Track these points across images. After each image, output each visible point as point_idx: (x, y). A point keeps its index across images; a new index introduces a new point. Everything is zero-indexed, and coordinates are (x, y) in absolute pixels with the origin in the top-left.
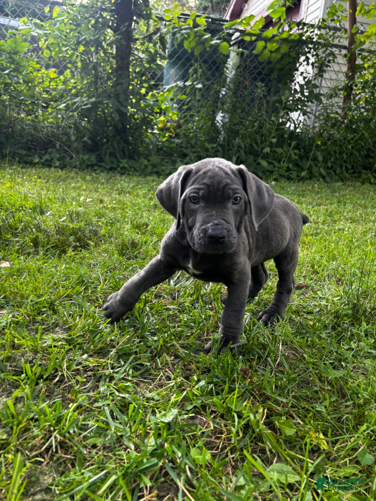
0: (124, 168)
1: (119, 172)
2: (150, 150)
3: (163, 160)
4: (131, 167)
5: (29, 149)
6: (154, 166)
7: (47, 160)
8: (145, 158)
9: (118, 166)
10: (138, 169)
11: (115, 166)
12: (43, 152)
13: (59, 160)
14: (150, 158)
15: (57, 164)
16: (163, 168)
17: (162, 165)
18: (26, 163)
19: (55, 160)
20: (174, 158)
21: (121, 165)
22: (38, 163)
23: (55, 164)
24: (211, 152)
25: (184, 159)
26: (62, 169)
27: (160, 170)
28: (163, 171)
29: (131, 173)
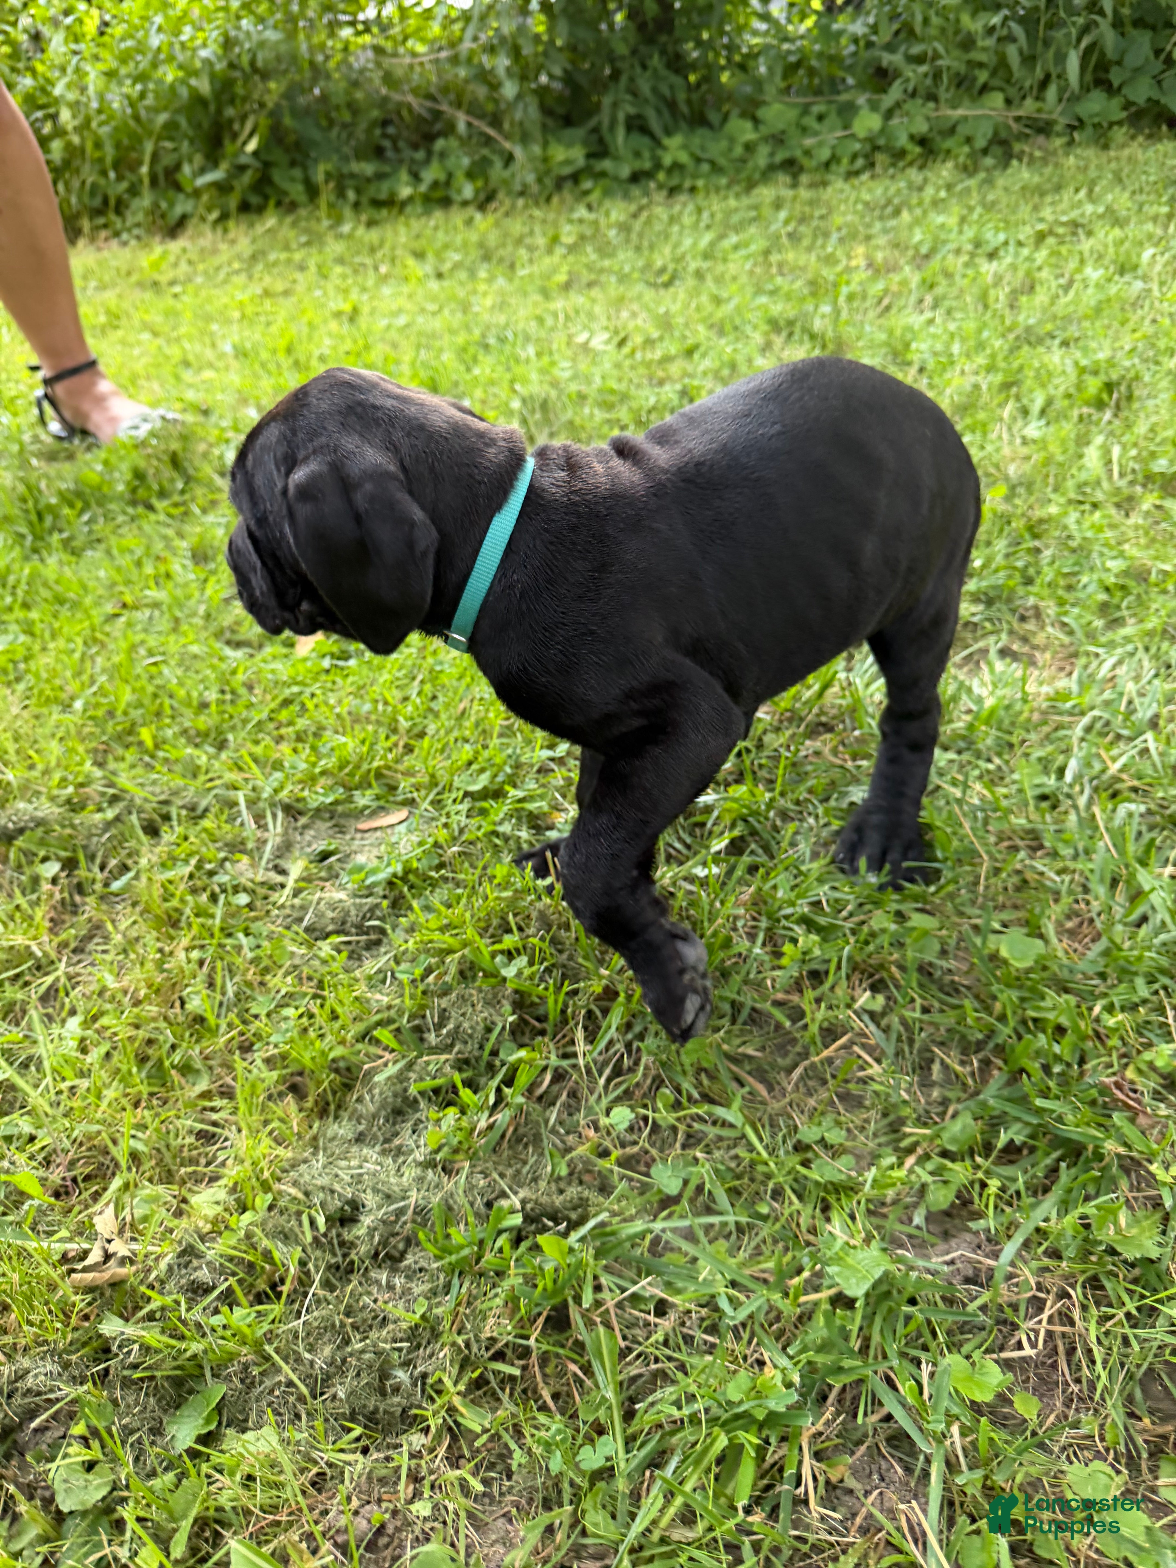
0: (677, 167)
1: (660, 187)
2: (759, 84)
3: (805, 110)
4: (698, 160)
5: (379, 152)
6: (778, 140)
7: (435, 185)
8: (743, 115)
9: (658, 165)
10: (722, 162)
11: (647, 165)
12: (420, 155)
13: (470, 175)
14: (761, 113)
15: (468, 191)
16: (808, 142)
17: (804, 130)
18: (377, 204)
19: (460, 177)
20: (844, 97)
21: (667, 160)
22: (410, 199)
23: (459, 191)
24: (985, 49)
25: (885, 91)
26: (482, 207)
27: (798, 153)
28: (808, 153)
29: (700, 183)
